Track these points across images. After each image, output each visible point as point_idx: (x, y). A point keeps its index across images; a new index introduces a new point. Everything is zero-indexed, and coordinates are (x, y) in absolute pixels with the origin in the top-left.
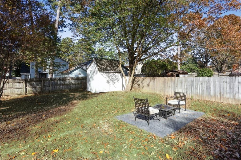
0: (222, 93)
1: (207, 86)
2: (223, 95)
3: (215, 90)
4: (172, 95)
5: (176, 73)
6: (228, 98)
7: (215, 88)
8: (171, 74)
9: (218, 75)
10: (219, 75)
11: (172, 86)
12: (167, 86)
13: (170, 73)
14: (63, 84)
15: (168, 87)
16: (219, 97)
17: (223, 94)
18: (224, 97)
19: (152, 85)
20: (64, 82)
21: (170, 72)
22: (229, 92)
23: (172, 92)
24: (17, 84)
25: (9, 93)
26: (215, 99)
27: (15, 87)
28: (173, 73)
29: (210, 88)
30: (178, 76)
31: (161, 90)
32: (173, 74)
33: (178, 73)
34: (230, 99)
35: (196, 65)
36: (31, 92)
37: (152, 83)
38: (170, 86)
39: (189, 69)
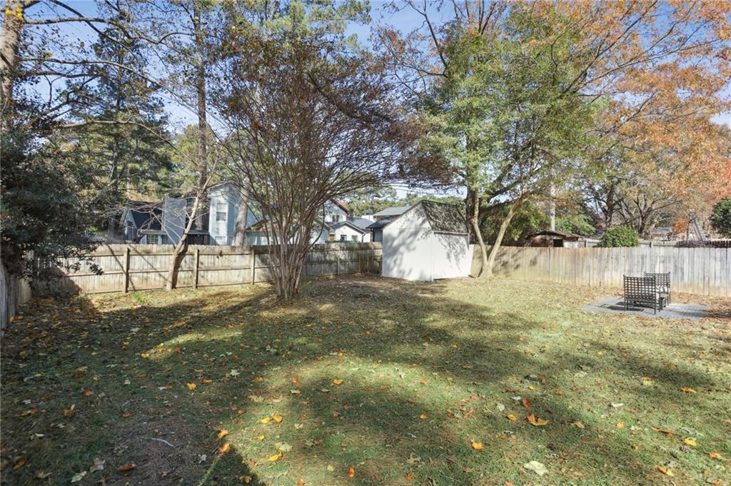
0: (707, 279)
1: (676, 266)
2: (709, 282)
3: (693, 273)
4: (593, 283)
5: (555, 238)
6: (719, 288)
7: (693, 269)
8: (541, 239)
9: (650, 244)
10: (652, 245)
11: (596, 266)
12: (583, 267)
13: (539, 237)
14: (323, 259)
15: (585, 267)
16: (701, 285)
17: (709, 279)
18: (711, 285)
19: (542, 264)
20: (325, 256)
21: (539, 234)
22: (721, 277)
23: (595, 279)
24: (238, 258)
25: (223, 279)
26: (693, 291)
27: (234, 264)
28: (548, 239)
29: (682, 269)
30: (558, 244)
31: (566, 273)
32: (545, 240)
33: (558, 238)
34: (722, 289)
35: (585, 217)
36: (263, 278)
37: (542, 260)
38: (589, 266)
39: (570, 228)
